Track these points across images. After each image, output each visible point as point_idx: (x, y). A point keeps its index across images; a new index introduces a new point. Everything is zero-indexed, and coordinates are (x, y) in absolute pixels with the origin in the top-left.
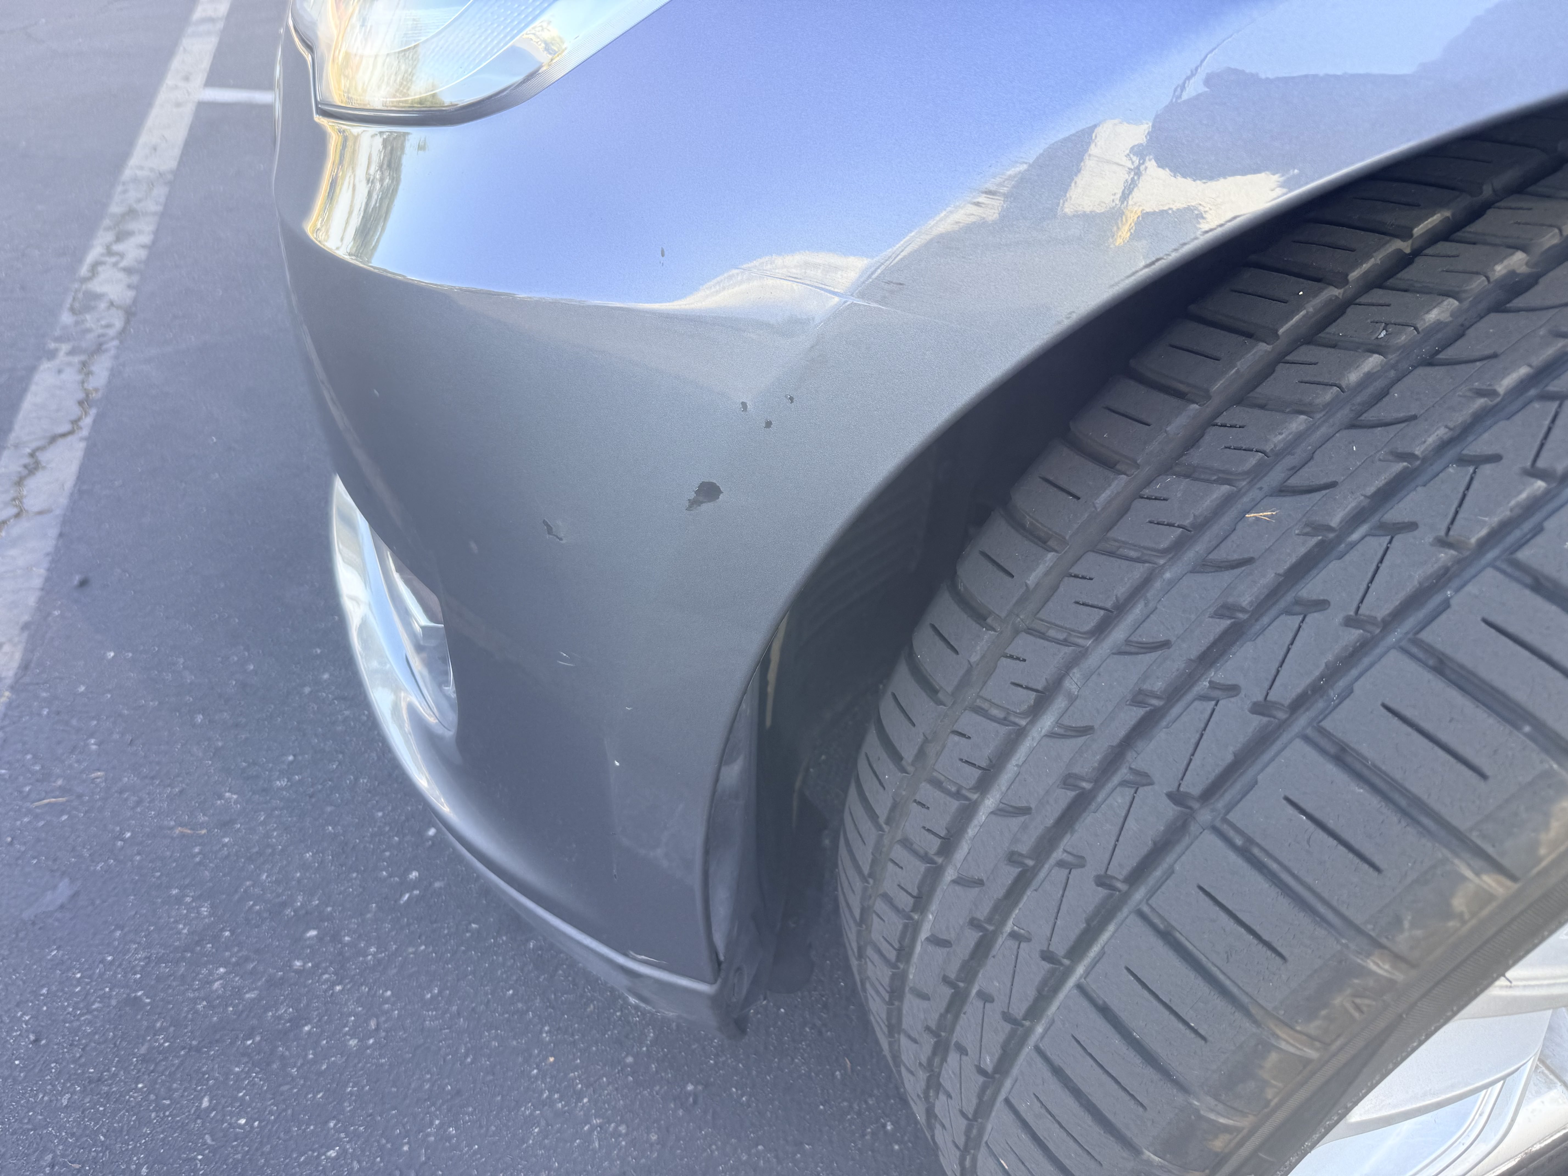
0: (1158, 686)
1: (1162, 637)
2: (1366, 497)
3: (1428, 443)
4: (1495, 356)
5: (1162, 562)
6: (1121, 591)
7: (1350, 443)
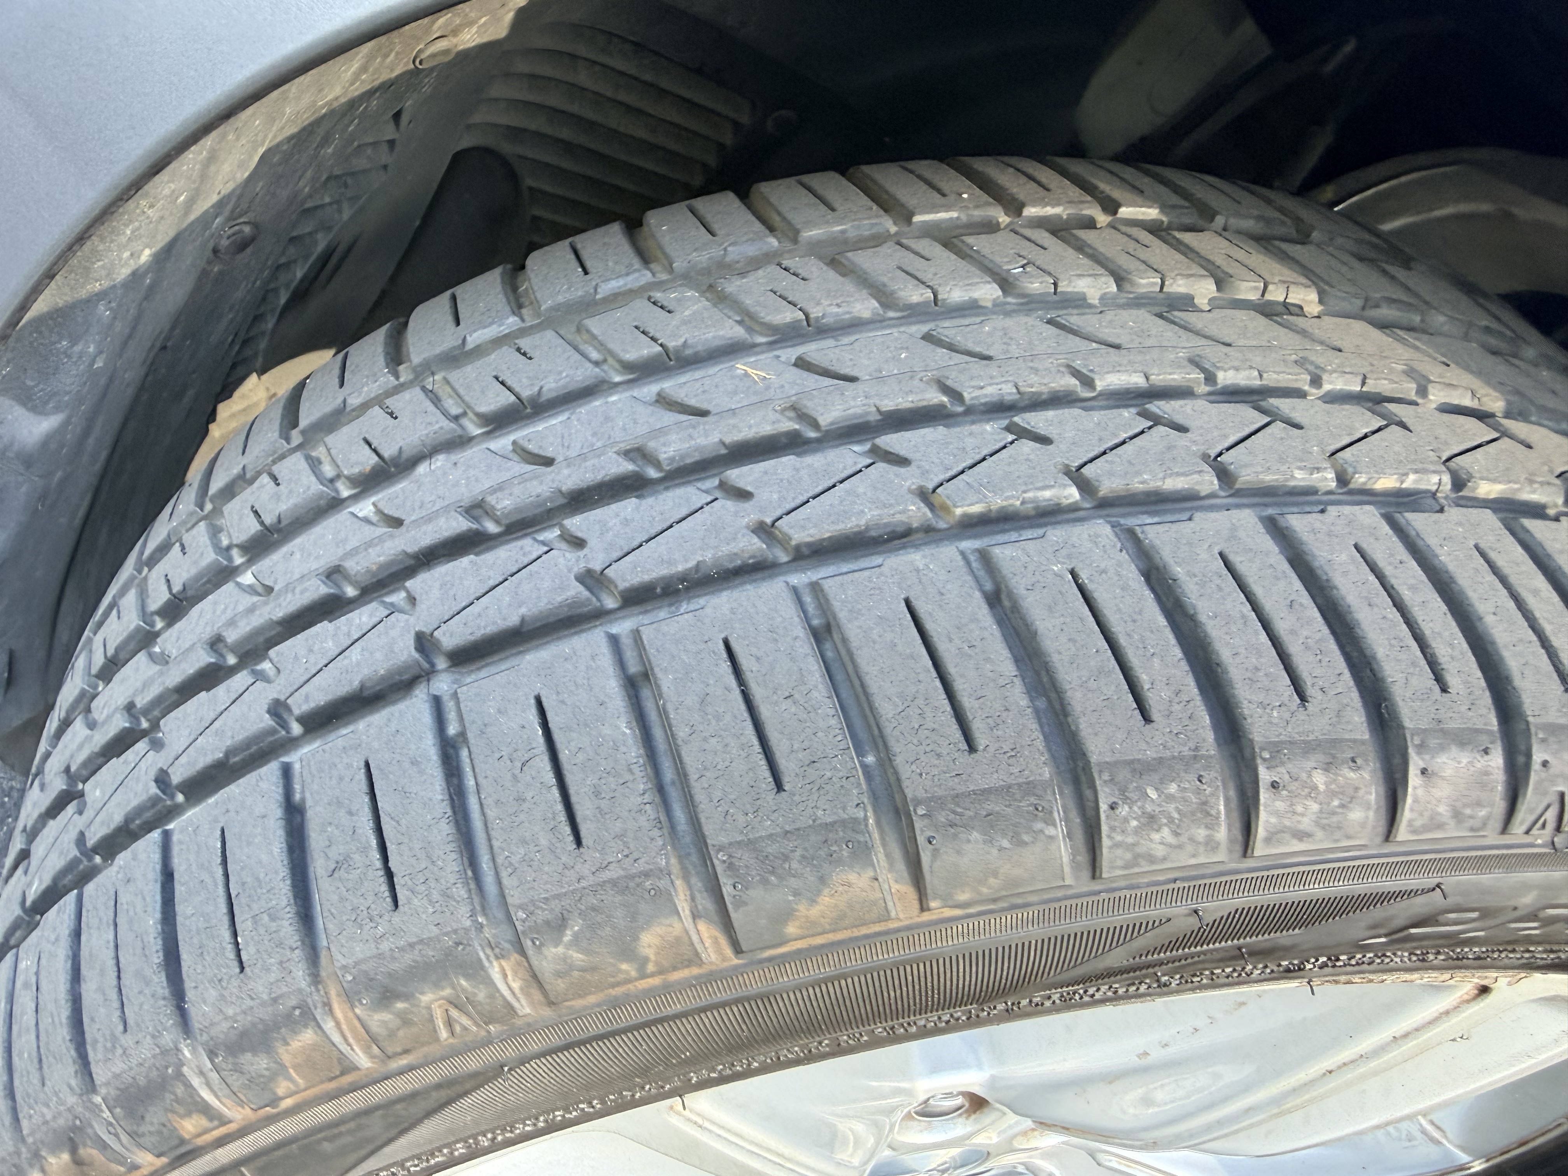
0: (504, 503)
1: (549, 452)
2: (878, 410)
3: (984, 391)
4: (1117, 347)
5: (618, 379)
6: (551, 386)
7: (902, 348)
